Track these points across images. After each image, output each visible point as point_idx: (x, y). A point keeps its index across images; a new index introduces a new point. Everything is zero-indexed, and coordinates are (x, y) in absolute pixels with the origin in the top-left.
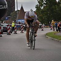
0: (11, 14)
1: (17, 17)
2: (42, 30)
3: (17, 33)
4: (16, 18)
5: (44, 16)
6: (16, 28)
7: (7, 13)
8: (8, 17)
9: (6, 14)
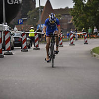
0: (28, 14)
1: (40, 20)
2: (86, 43)
3: (39, 49)
4: (37, 22)
5: (89, 17)
6: (37, 39)
7: (20, 12)
8: (23, 19)
9: (20, 14)
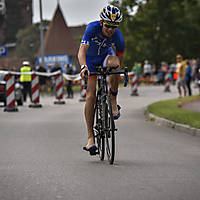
0: (17, 36)
2: (135, 93)
3: (40, 106)
5: (141, 43)
8: (8, 45)
